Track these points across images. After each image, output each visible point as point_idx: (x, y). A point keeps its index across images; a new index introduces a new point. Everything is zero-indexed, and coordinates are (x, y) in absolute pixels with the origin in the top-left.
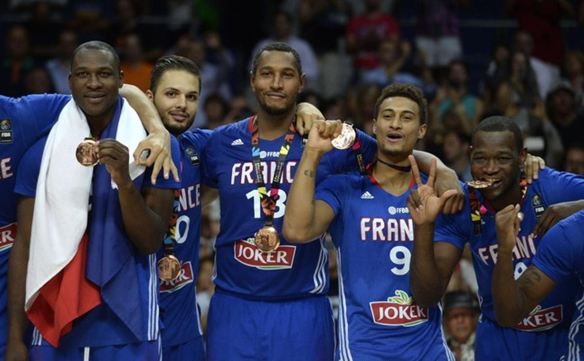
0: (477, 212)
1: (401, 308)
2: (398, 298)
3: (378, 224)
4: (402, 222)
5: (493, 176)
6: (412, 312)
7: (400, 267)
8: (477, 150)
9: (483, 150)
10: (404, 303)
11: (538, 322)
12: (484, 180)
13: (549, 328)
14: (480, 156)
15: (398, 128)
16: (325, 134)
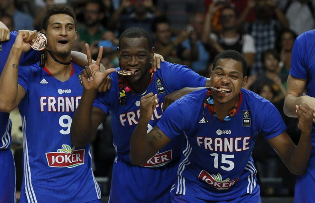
0: (124, 91)
1: (66, 156)
2: (64, 150)
3: (52, 101)
4: (67, 99)
5: (134, 67)
6: (73, 158)
7: (65, 129)
8: (124, 50)
9: (128, 50)
10: (68, 152)
11: (156, 162)
12: (128, 70)
13: (163, 165)
14: (126, 54)
15: (66, 36)
16: (28, 40)
